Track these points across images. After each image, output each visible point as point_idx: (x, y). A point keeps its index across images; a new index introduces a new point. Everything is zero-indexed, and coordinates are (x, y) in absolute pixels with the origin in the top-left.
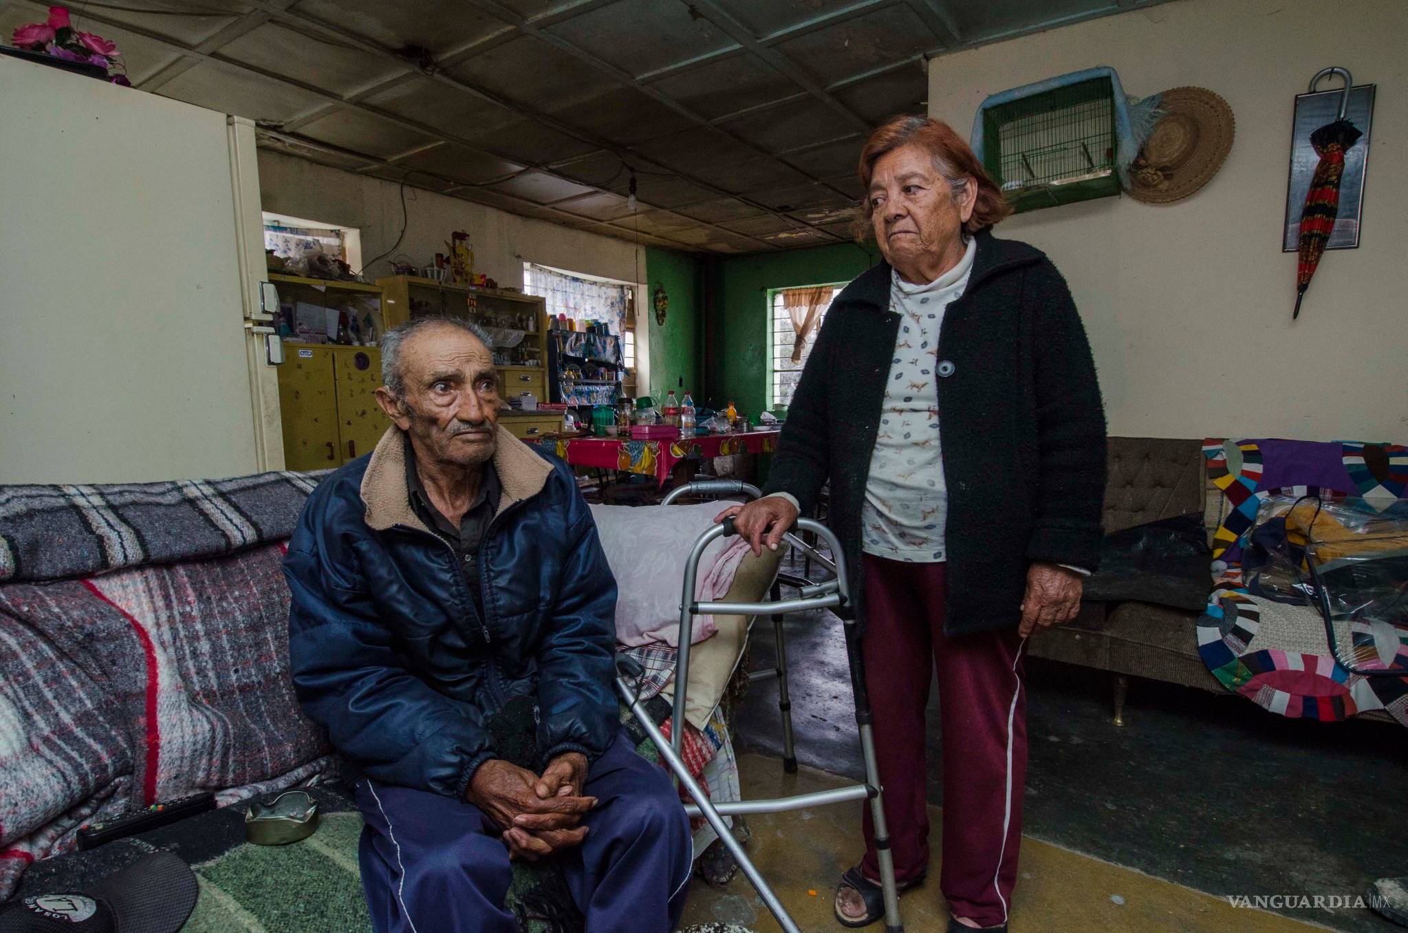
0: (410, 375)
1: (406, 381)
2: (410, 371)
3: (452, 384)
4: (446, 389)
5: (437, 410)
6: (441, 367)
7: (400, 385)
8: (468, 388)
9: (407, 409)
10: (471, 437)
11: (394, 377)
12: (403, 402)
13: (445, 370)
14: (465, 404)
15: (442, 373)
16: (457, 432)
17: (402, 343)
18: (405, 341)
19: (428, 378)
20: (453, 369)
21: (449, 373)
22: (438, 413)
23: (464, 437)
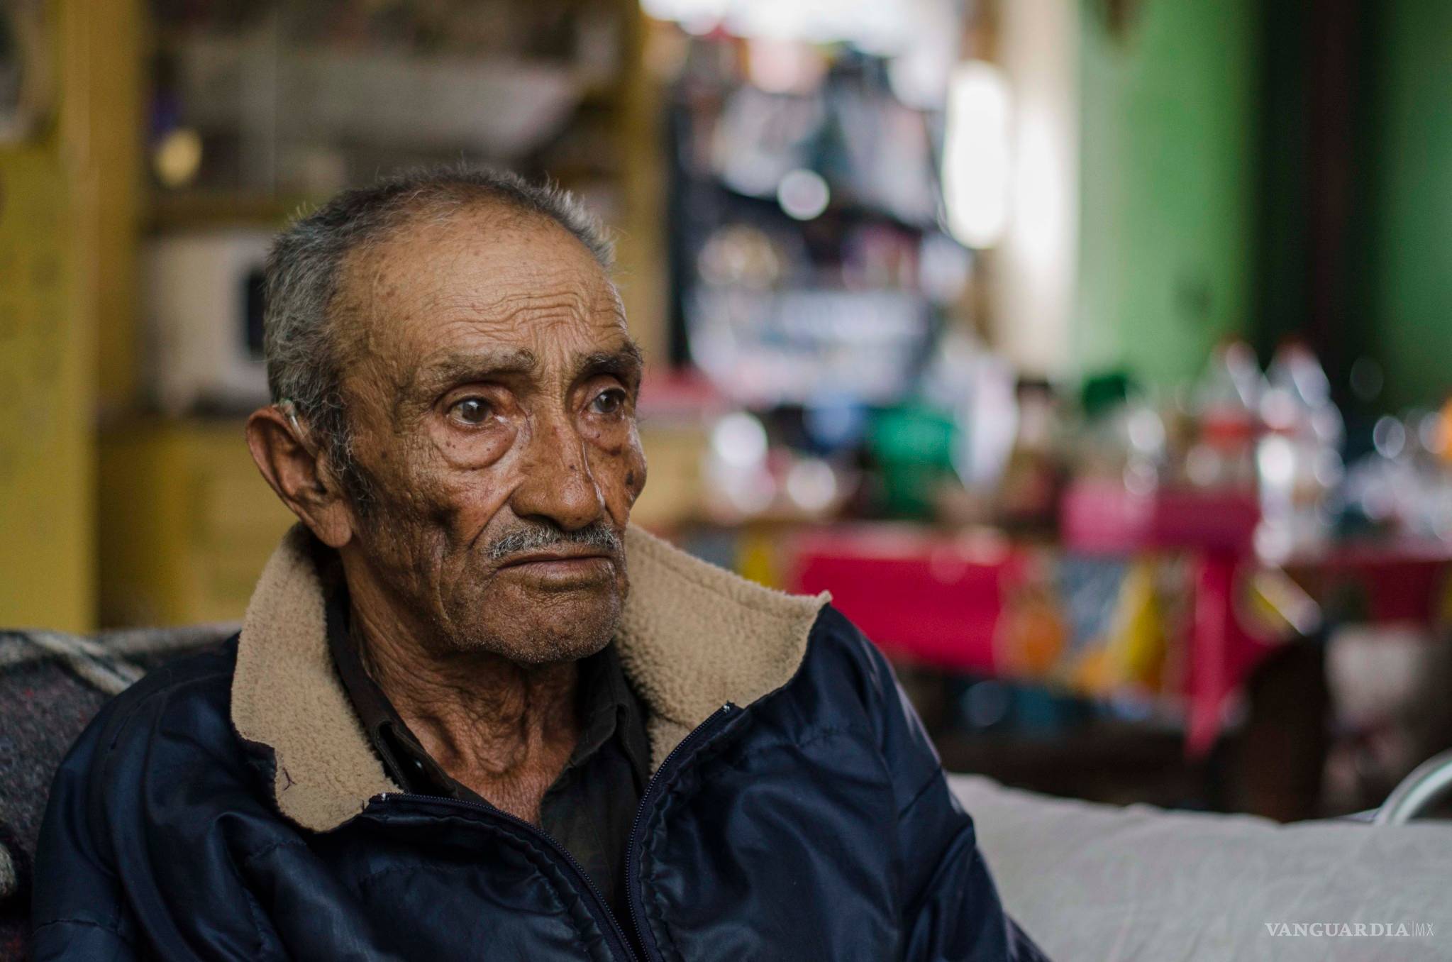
0: (365, 366)
1: (358, 384)
2: (369, 353)
3: (502, 395)
4: (482, 411)
5: (453, 479)
6: (472, 340)
7: (333, 399)
8: (553, 405)
9: (350, 476)
10: (558, 574)
11: (314, 370)
12: (339, 456)
13: (484, 351)
14: (543, 461)
15: (475, 359)
16: (511, 555)
17: (345, 262)
18: (352, 252)
19: (429, 378)
20: (510, 351)
21: (498, 362)
22: (456, 491)
23: (536, 572)
